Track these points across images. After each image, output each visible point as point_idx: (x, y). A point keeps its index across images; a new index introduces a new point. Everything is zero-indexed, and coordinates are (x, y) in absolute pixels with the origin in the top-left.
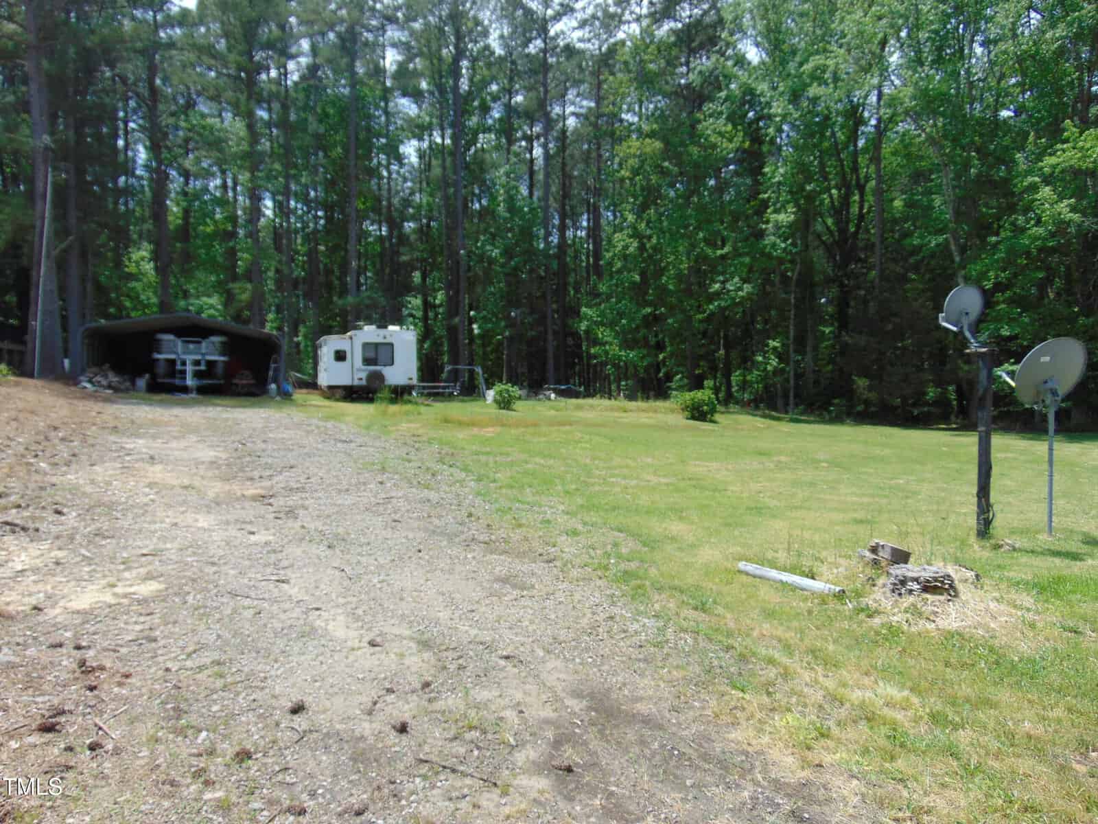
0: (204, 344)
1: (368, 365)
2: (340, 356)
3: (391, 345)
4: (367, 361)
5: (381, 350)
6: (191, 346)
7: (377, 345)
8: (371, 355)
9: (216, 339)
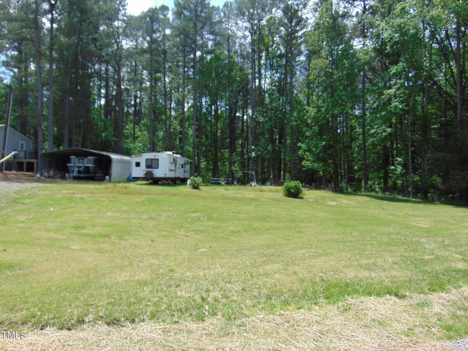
0: (85, 160)
1: (148, 168)
2: (138, 164)
3: (158, 160)
4: (148, 166)
5: (153, 161)
6: (81, 161)
7: (152, 160)
8: (149, 164)
9: (91, 158)
